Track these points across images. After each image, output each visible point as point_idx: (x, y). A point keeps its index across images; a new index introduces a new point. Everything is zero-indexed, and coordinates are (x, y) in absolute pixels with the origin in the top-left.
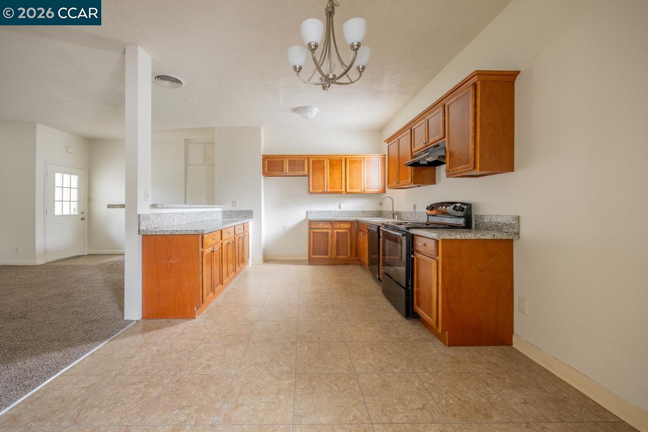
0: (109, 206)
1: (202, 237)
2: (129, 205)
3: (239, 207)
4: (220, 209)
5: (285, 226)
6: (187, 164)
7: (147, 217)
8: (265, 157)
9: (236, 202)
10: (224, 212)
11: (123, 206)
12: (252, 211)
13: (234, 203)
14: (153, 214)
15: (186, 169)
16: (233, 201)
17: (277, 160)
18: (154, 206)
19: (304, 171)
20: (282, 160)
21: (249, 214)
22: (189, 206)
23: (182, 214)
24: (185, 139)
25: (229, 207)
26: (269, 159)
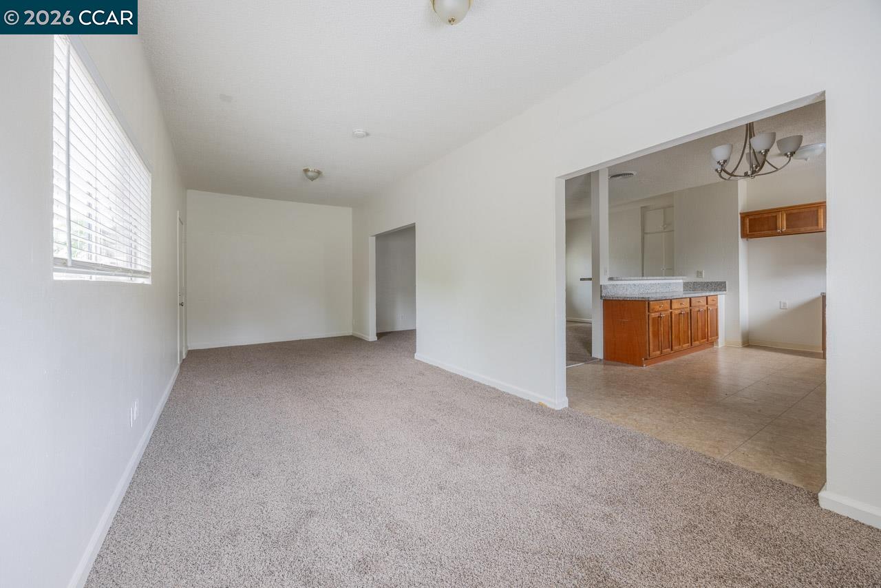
0: (581, 279)
1: (649, 303)
2: (595, 278)
3: (706, 278)
4: (681, 281)
5: (785, 304)
6: (644, 233)
7: (606, 287)
8: (744, 216)
9: (701, 273)
10: (686, 285)
11: (590, 279)
12: (725, 282)
13: (699, 274)
14: (610, 285)
15: (643, 239)
16: (698, 272)
17: (766, 216)
18: (611, 279)
19: (817, 225)
20: (774, 215)
21: (721, 286)
22: (645, 278)
23: (635, 285)
24: (642, 207)
25: (692, 278)
26: (751, 217)
